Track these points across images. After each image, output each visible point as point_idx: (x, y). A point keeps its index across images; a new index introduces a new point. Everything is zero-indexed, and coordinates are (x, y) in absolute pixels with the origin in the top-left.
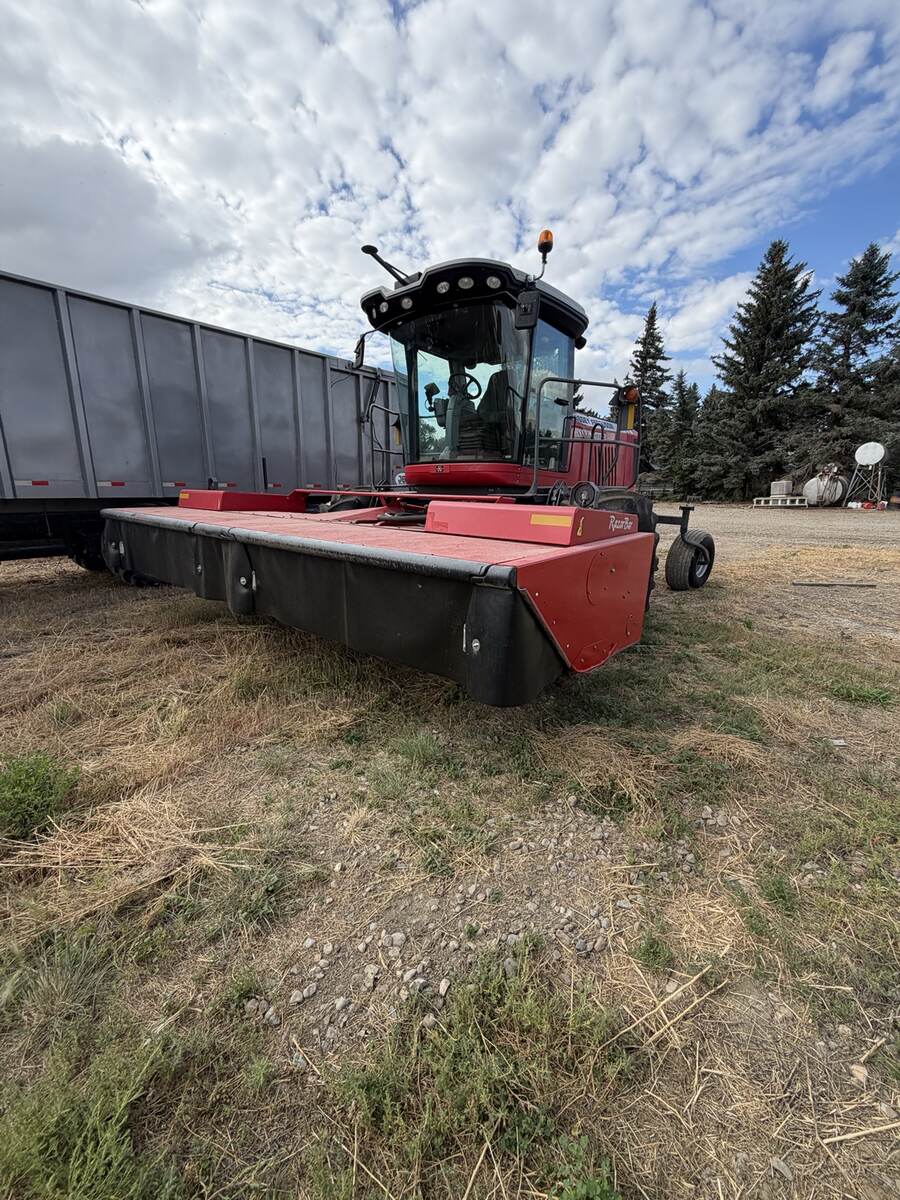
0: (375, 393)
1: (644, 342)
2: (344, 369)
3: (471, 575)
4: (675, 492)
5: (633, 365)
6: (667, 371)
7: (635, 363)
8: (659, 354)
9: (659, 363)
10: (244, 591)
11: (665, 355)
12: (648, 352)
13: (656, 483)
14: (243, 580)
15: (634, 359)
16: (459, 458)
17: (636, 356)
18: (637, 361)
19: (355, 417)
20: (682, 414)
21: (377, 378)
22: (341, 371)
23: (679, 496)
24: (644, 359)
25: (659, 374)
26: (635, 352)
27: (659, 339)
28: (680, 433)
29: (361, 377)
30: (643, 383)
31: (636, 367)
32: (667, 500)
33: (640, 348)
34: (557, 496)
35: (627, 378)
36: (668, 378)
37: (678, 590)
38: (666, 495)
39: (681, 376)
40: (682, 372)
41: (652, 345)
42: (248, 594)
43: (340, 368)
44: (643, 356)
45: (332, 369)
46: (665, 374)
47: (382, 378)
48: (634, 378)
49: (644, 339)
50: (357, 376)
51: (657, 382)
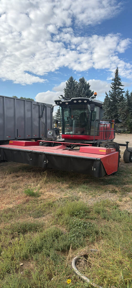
0: (43, 110)
1: (115, 80)
2: (36, 104)
3: (94, 159)
4: (128, 130)
5: (111, 87)
6: (123, 89)
7: (112, 87)
8: (120, 84)
9: (120, 87)
10: (45, 163)
11: (122, 84)
12: (116, 83)
13: (121, 127)
14: (45, 161)
15: (112, 86)
16: (76, 134)
17: (112, 84)
18: (113, 86)
19: (38, 116)
20: (129, 104)
21: (44, 106)
22: (36, 105)
23: (129, 132)
24: (115, 85)
25: (120, 90)
26: (112, 83)
27: (120, 79)
28: (128, 110)
29: (40, 106)
30: (115, 93)
31: (112, 88)
32: (125, 133)
33: (113, 82)
34: (99, 143)
35: (110, 92)
36: (123, 92)
37: (127, 163)
38: (125, 131)
39: (127, 92)
40: (128, 90)
41: (118, 81)
42: (46, 164)
43: (35, 104)
44: (115, 84)
45: (33, 105)
46: (122, 91)
47: (45, 106)
48: (112, 92)
49: (115, 79)
50: (39, 106)
51: (119, 93)
